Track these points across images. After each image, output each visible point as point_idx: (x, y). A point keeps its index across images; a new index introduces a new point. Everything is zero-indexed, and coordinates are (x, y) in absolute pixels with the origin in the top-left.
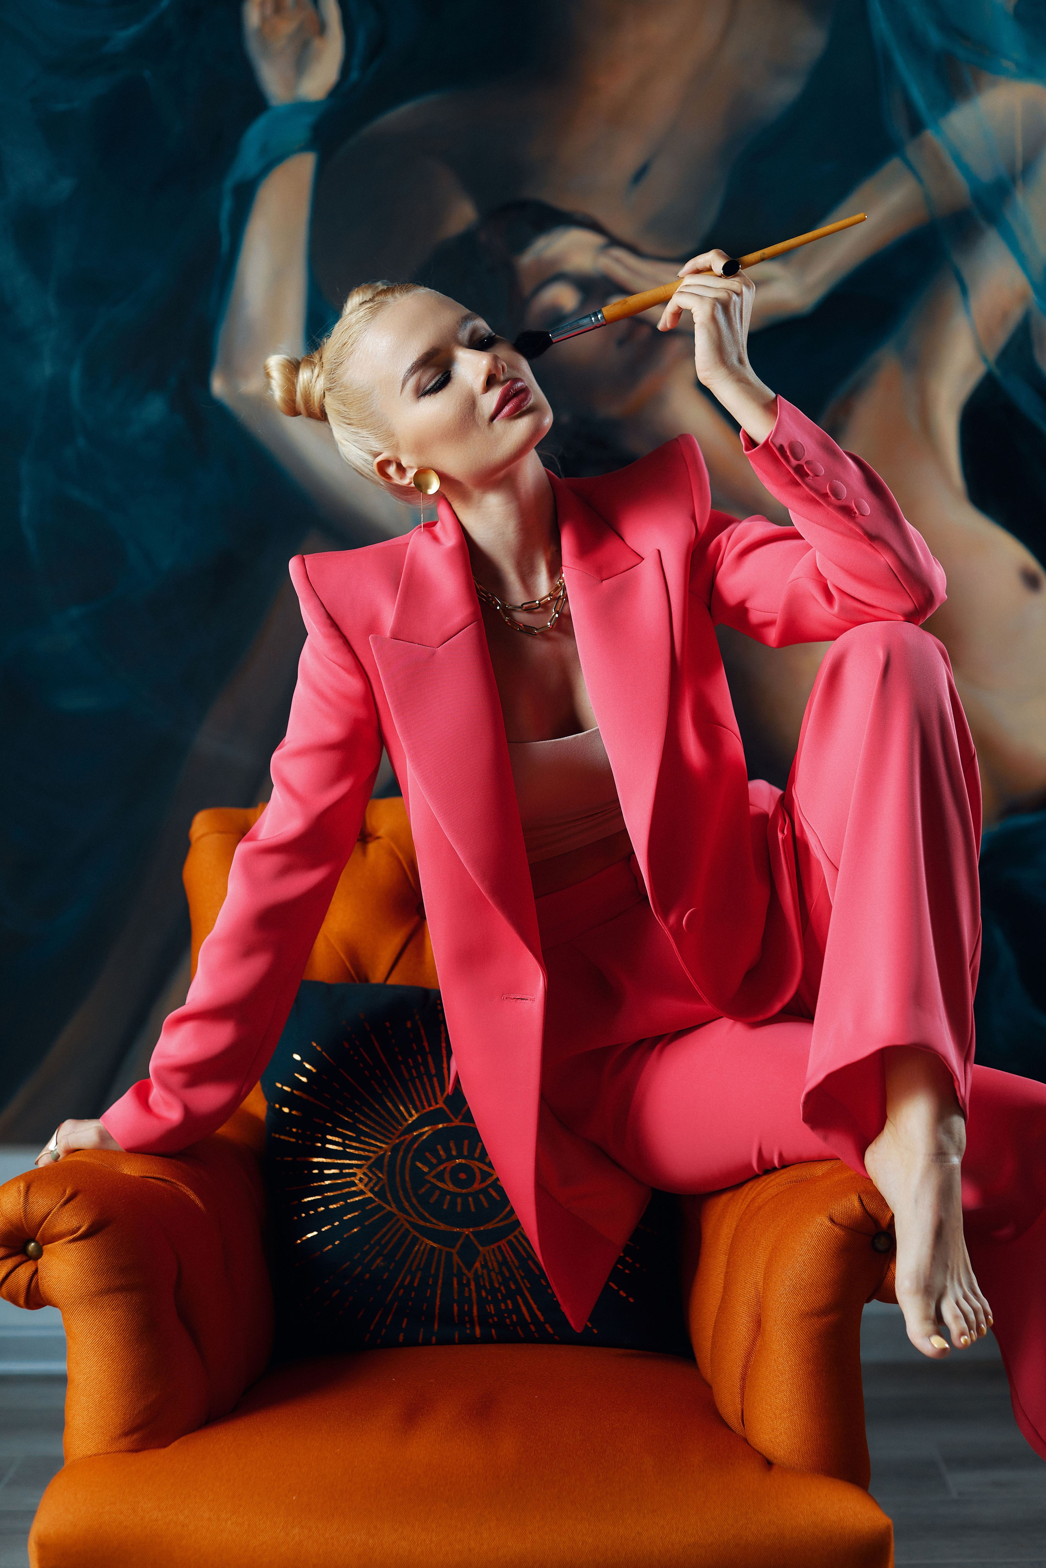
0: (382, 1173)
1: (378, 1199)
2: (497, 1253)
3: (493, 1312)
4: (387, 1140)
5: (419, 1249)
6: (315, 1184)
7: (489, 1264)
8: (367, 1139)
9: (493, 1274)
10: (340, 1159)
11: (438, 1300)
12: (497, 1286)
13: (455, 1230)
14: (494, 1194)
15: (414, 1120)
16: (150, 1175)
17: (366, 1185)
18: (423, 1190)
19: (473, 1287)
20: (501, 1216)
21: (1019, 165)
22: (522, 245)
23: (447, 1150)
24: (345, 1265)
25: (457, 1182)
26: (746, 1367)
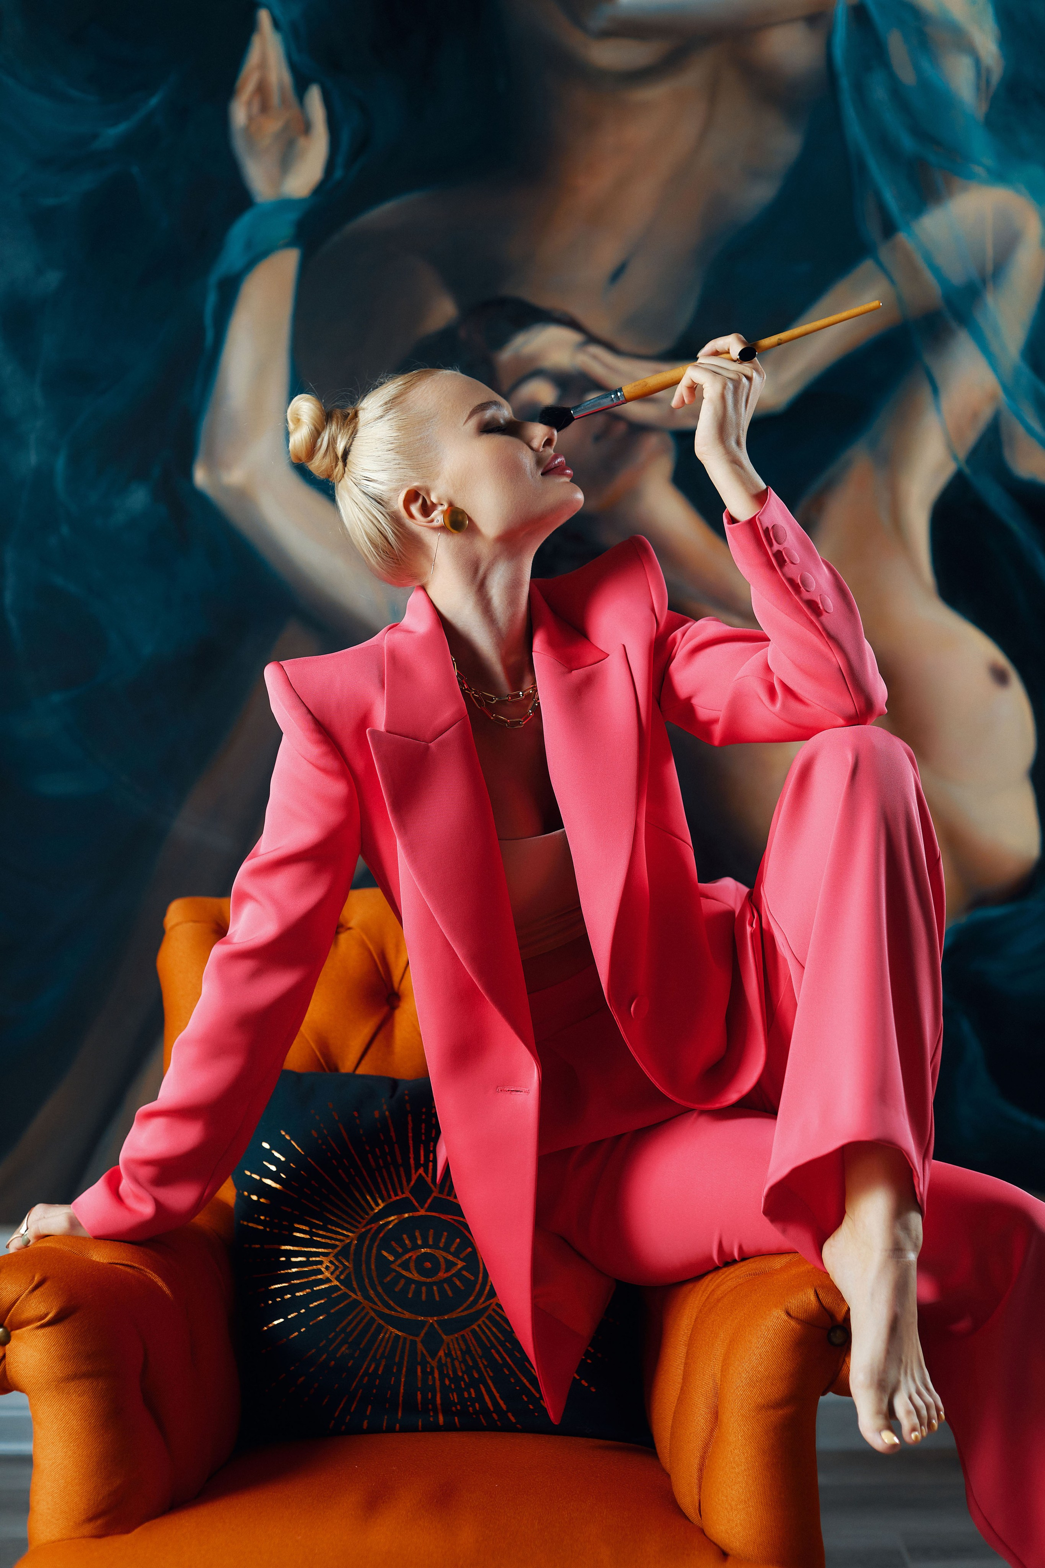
0: (348, 1261)
1: (344, 1287)
2: (461, 1342)
3: (456, 1401)
4: (353, 1229)
5: (383, 1337)
6: (282, 1272)
7: (453, 1353)
8: (333, 1228)
9: (456, 1363)
10: (307, 1247)
11: (402, 1387)
12: (460, 1374)
13: (420, 1319)
14: (458, 1283)
15: (381, 1209)
16: (119, 1261)
17: (332, 1273)
18: (388, 1279)
19: (436, 1375)
20: (465, 1305)
21: (990, 267)
22: (501, 341)
23: (413, 1239)
24: (311, 1353)
25: (422, 1271)
26: (703, 1458)
